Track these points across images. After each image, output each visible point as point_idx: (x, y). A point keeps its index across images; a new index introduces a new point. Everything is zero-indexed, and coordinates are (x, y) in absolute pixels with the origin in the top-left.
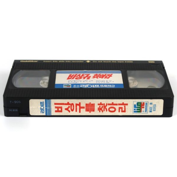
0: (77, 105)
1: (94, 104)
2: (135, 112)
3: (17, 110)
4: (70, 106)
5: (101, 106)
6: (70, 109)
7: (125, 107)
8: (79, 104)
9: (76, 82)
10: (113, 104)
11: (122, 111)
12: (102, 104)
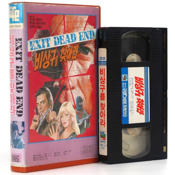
0: (104, 86)
1: (104, 100)
2: (101, 132)
3: (101, 38)
4: (103, 81)
5: (103, 106)
6: (102, 80)
7: (103, 124)
8: (104, 88)
9: (131, 85)
10: (105, 115)
11: (101, 122)
12: (104, 107)
